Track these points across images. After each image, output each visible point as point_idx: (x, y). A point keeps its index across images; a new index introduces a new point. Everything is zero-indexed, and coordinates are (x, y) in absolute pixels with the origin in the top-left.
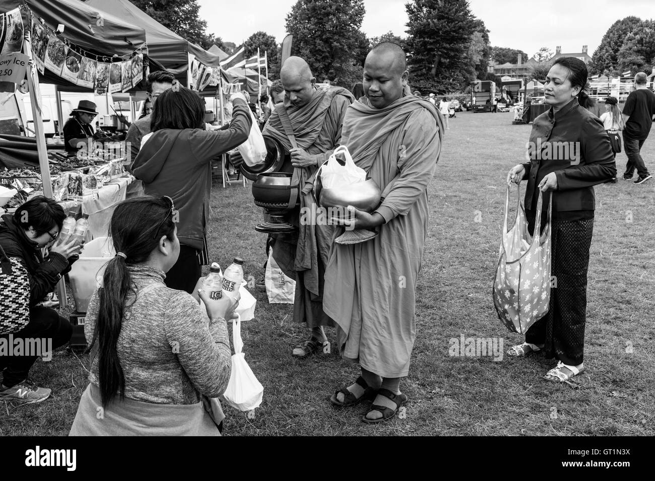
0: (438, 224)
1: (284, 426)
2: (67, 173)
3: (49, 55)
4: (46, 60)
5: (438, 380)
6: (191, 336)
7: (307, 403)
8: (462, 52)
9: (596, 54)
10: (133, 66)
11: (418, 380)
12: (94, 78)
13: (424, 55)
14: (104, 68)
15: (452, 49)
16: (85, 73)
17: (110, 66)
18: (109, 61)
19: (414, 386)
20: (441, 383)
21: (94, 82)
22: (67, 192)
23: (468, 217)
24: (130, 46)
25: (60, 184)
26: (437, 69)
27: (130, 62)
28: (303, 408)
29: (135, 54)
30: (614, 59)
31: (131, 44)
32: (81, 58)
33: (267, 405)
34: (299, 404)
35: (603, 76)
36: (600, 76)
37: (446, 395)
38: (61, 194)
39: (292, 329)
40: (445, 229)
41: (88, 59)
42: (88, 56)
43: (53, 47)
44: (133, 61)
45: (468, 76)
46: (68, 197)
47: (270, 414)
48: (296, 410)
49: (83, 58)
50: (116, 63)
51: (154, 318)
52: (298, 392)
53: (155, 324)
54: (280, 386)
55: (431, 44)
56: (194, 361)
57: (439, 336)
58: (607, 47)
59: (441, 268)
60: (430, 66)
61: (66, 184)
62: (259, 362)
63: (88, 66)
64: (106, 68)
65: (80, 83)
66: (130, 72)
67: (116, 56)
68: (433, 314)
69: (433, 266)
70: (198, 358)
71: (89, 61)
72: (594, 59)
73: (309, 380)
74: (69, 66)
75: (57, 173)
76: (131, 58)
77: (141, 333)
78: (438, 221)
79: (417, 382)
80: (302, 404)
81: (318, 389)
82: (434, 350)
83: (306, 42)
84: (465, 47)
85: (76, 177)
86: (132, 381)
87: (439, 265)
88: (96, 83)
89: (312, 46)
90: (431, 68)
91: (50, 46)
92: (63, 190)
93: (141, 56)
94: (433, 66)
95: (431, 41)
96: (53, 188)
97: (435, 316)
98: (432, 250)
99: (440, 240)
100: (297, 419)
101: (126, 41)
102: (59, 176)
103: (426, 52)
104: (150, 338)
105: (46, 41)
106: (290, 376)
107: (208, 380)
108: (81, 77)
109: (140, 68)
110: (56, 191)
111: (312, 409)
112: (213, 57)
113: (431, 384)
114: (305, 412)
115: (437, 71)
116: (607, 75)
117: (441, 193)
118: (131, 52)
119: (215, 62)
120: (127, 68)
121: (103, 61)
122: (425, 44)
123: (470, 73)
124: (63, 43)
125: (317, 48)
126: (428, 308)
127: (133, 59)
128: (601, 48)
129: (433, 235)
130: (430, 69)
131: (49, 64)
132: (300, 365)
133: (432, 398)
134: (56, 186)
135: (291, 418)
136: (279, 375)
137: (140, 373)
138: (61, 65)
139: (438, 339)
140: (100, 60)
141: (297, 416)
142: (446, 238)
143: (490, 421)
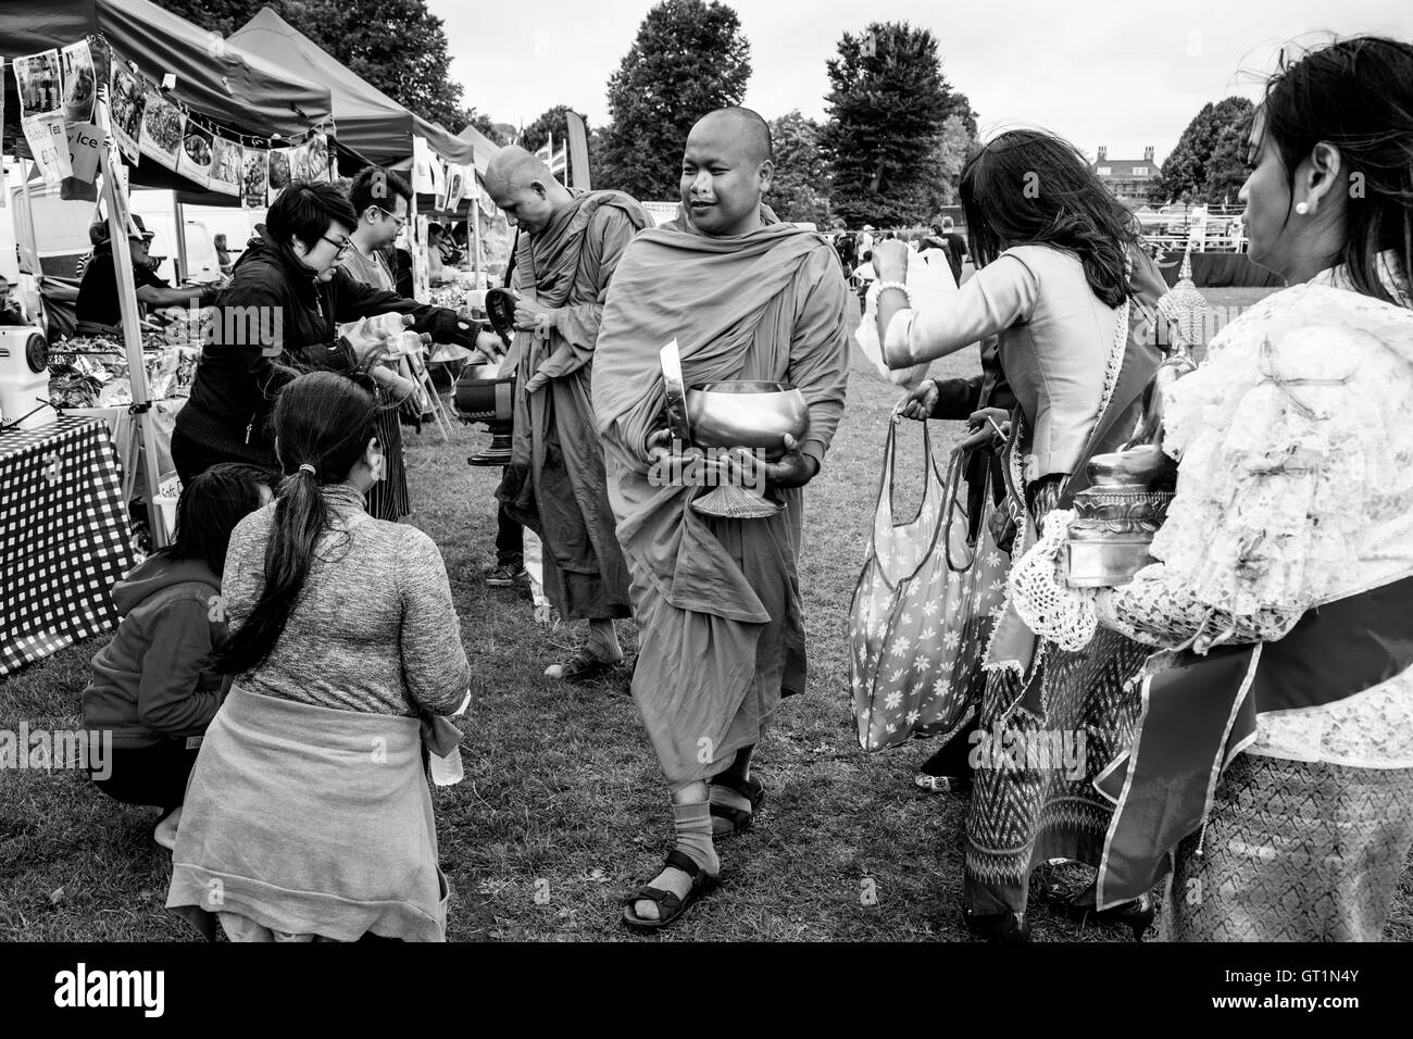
0: (858, 459)
1: (543, 806)
2: (176, 349)
3: (150, 131)
4: (141, 139)
5: (827, 730)
6: (433, 595)
7: (588, 766)
8: (926, 151)
9: (1167, 162)
10: (312, 157)
11: (791, 729)
12: (239, 177)
13: (858, 156)
14: (256, 158)
15: (908, 146)
16: (222, 168)
17: (267, 155)
18: (264, 146)
19: (783, 739)
20: (830, 735)
21: (240, 184)
22: (176, 382)
23: (913, 446)
24: (302, 120)
25: (162, 368)
26: (881, 181)
27: (304, 149)
28: (579, 774)
29: (311, 134)
30: (1199, 174)
31: (303, 115)
32: (212, 138)
33: (514, 768)
34: (574, 768)
35: (1179, 203)
36: (1173, 202)
37: (838, 757)
38: (165, 386)
39: (575, 636)
40: (870, 467)
41: (225, 140)
42: (225, 135)
43: (157, 115)
44: (311, 147)
45: (936, 195)
46: (177, 392)
47: (518, 784)
48: (567, 779)
49: (216, 138)
50: (278, 150)
51: (379, 564)
52: (573, 747)
53: (381, 573)
54: (542, 736)
55: (871, 134)
56: (427, 638)
57: (838, 655)
58: (1186, 150)
59: (854, 537)
60: (869, 175)
61: (174, 367)
62: (509, 693)
63: (226, 154)
64: (261, 159)
65: (215, 185)
66: (307, 167)
67: (277, 136)
68: (831, 616)
69: (841, 532)
70: (435, 633)
71: (228, 144)
72: (1164, 171)
73: (595, 727)
74: (192, 153)
75: (157, 347)
76: (305, 141)
77: (355, 589)
78: (858, 452)
79: (790, 734)
80: (578, 768)
81: (611, 742)
82: (826, 678)
83: (644, 125)
84: (932, 142)
85: (194, 356)
86: (324, 672)
87: (852, 530)
88: (244, 186)
89: (655, 134)
90: (871, 179)
91: (149, 113)
92: (168, 378)
93: (323, 138)
94: (874, 175)
95: (872, 129)
96: (150, 374)
97: (833, 620)
98: (843, 504)
99: (858, 485)
100: (566, 795)
101: (293, 109)
102: (160, 353)
103: (861, 150)
104: (372, 598)
105: (140, 104)
106: (563, 719)
107: (444, 674)
108: (215, 174)
109: (325, 160)
110: (155, 380)
111: (597, 777)
112: (461, 146)
113: (814, 738)
114: (583, 781)
115: (880, 184)
116: (1187, 202)
117: (870, 404)
118: (305, 131)
119: (466, 157)
120: (300, 159)
121: (251, 146)
122: (859, 135)
123: (941, 190)
124: (175, 110)
125: (664, 137)
126: (823, 604)
127: (309, 144)
128: (1176, 153)
129: (848, 478)
130: (868, 181)
131: (149, 146)
132: (582, 701)
133: (813, 762)
134: (155, 371)
135: (556, 791)
136: (542, 716)
137: (342, 657)
138: (176, 151)
139: (836, 660)
140: (248, 144)
141: (567, 788)
142: (870, 483)
143: (913, 802)
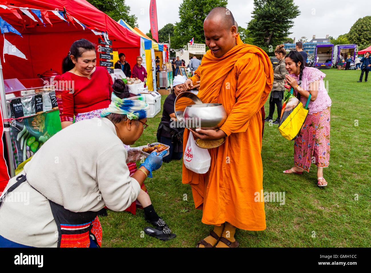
13: (264, 31)
26: (270, 40)
60: (266, 38)
90: (267, 40)
94: (268, 38)
103: (265, 29)
115: (270, 41)
